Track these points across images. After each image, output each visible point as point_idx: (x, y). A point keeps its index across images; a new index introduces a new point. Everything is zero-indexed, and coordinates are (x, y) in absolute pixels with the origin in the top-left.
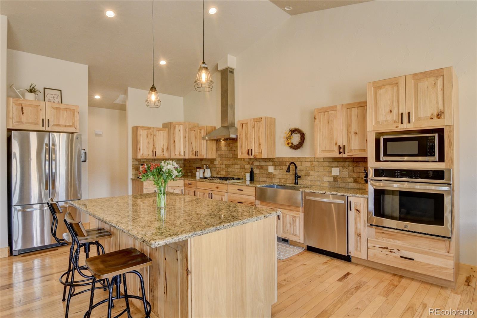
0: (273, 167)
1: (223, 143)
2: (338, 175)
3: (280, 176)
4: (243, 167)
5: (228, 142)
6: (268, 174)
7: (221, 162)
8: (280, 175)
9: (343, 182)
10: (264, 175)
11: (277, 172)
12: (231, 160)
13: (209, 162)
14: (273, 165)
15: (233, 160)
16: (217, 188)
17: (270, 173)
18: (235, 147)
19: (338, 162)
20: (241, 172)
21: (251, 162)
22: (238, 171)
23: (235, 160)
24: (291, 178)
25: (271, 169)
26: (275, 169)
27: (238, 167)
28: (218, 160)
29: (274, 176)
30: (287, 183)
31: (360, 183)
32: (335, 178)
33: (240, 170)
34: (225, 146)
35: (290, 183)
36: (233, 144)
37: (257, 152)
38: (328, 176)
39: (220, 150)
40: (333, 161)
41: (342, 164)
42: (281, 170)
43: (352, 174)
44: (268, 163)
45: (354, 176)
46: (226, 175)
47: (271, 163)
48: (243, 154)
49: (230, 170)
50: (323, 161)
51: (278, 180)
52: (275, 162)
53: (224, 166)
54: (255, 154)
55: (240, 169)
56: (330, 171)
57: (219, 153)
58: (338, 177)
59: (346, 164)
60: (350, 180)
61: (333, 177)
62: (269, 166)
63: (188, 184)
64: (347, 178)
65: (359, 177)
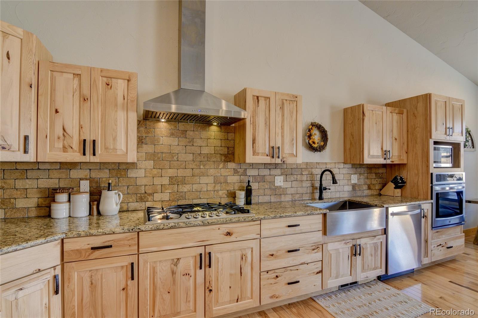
0: (282, 178)
1: (163, 126)
2: (356, 183)
3: (292, 191)
4: (222, 181)
5: (181, 126)
6: (274, 189)
7: (155, 171)
8: (293, 189)
9: (360, 190)
10: (268, 192)
11: (288, 185)
12: (191, 166)
13: (107, 171)
14: (282, 175)
15: (195, 167)
16: (229, 234)
17: (277, 186)
18: (201, 138)
19: (356, 168)
20: (218, 191)
21: (241, 171)
22: (209, 188)
23: (202, 167)
24: (308, 192)
25: (279, 181)
26: (286, 181)
27: (211, 180)
28: (143, 166)
29: (283, 191)
30: (303, 199)
31: (372, 189)
32: (354, 186)
33: (215, 187)
34: (172, 135)
35: (307, 199)
36: (197, 133)
37: (288, 152)
38: (348, 185)
39: (154, 142)
40: (352, 168)
41: (359, 170)
42: (294, 181)
43: (366, 180)
44: (274, 172)
45: (369, 183)
46: (173, 201)
47: (278, 171)
48: (258, 155)
49: (185, 188)
50: (344, 168)
51: (290, 196)
52: (286, 170)
53: (166, 181)
54: (284, 156)
55: (214, 184)
56: (349, 178)
57: (148, 148)
58: (356, 185)
59: (362, 170)
60: (365, 187)
61: (352, 186)
62: (276, 176)
63: (92, 248)
64: (363, 186)
65: (371, 184)
